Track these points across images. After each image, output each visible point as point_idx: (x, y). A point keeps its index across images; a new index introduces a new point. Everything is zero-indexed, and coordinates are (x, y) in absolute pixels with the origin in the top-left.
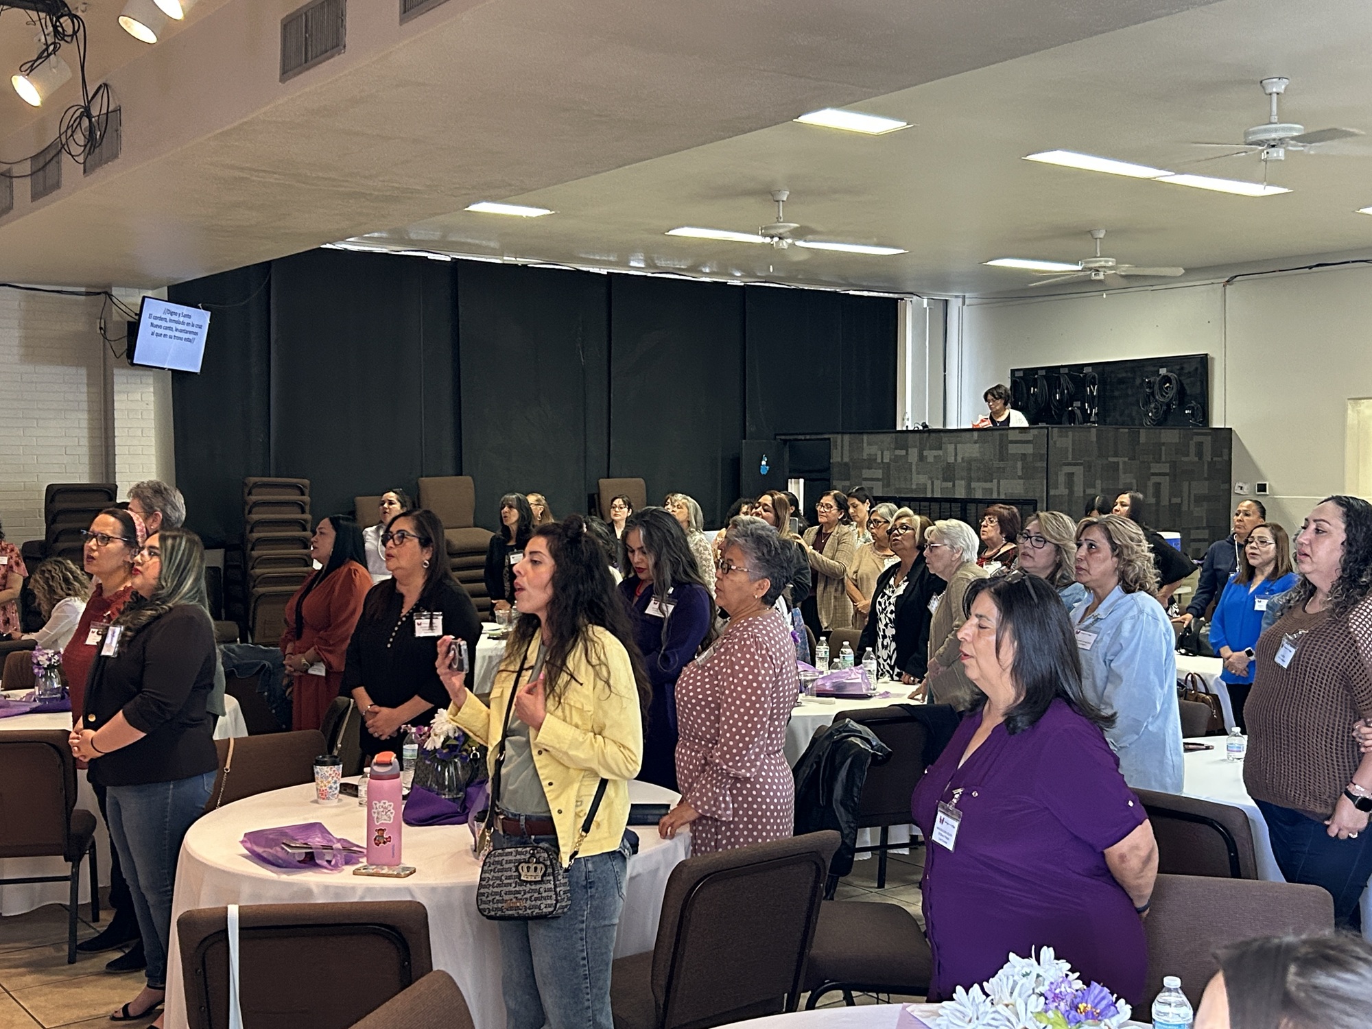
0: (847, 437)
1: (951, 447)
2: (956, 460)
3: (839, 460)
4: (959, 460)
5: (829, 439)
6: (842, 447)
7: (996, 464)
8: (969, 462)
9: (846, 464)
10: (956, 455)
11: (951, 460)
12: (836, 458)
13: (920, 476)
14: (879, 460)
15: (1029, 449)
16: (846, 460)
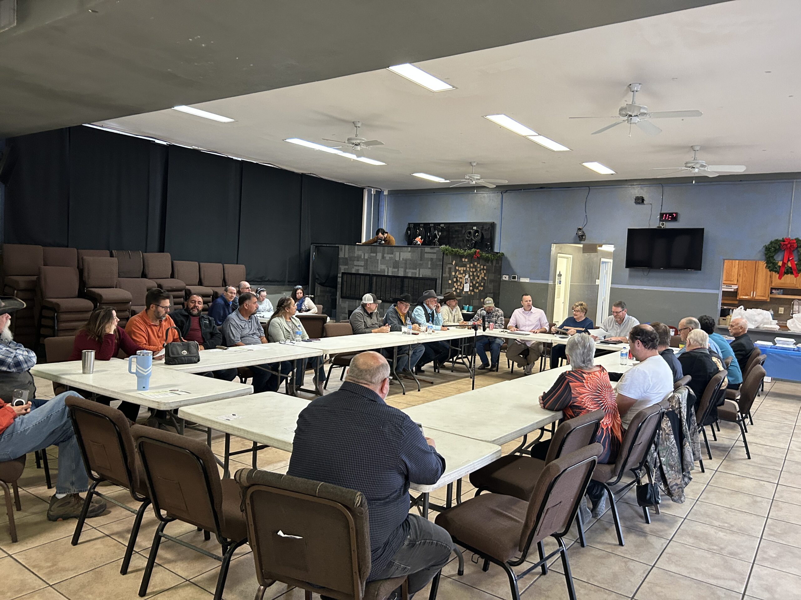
0: (347, 247)
1: (398, 254)
2: (400, 259)
3: (343, 256)
4: (401, 259)
5: (338, 247)
6: (345, 251)
7: (419, 262)
8: (406, 260)
9: (346, 258)
10: (400, 257)
11: (397, 259)
12: (341, 255)
13: (382, 266)
14: (363, 257)
15: (434, 256)
16: (347, 256)
